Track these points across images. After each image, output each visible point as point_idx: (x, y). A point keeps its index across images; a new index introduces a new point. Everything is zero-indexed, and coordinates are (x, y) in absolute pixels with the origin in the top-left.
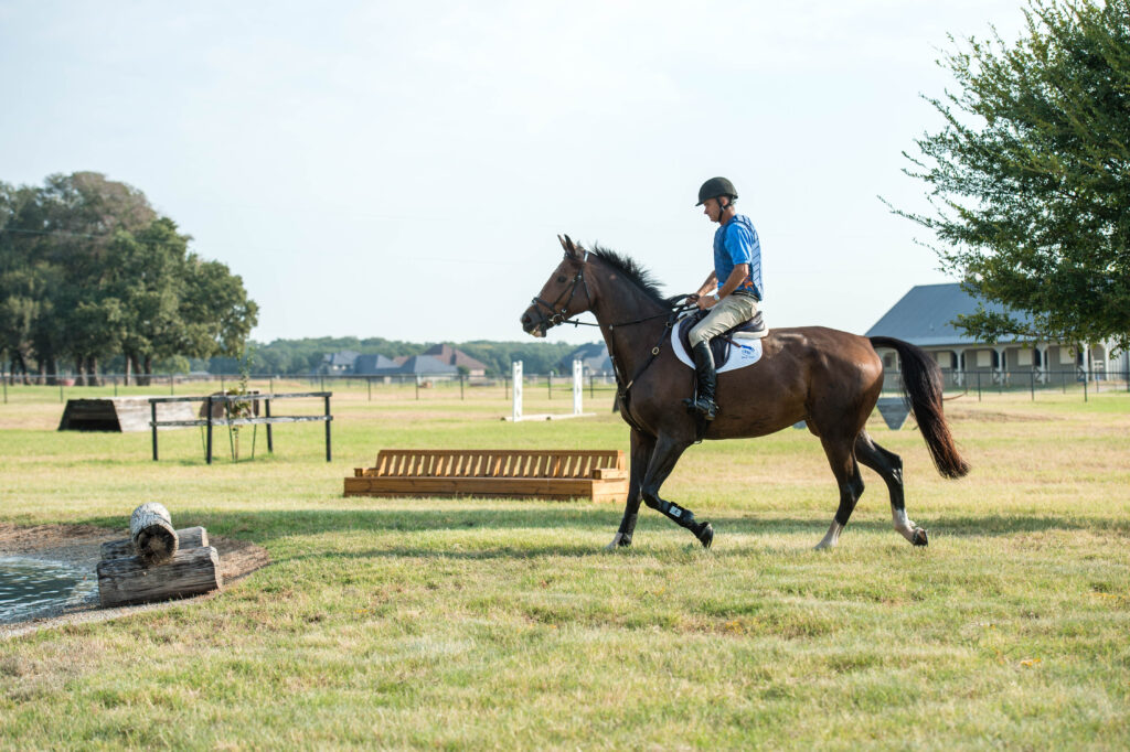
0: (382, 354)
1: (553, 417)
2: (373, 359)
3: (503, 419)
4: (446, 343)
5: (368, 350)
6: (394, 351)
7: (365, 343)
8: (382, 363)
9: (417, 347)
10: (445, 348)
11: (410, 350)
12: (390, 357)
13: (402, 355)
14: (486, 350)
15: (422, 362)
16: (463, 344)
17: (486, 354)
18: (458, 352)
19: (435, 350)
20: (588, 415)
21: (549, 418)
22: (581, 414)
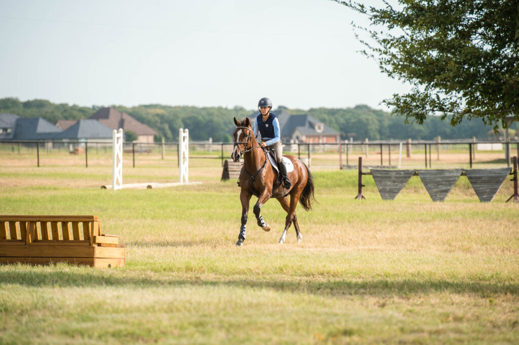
0: (45, 118)
1: (153, 185)
2: (34, 122)
3: (105, 187)
4: (114, 107)
5: (29, 112)
6: (58, 114)
7: (27, 104)
8: (43, 127)
9: (83, 111)
10: (112, 111)
11: (75, 113)
12: (53, 121)
13: (66, 118)
14: (158, 115)
15: (87, 126)
16: (134, 108)
17: (157, 119)
18: (125, 117)
19: (101, 114)
20: (194, 183)
21: (149, 187)
22: (187, 183)
